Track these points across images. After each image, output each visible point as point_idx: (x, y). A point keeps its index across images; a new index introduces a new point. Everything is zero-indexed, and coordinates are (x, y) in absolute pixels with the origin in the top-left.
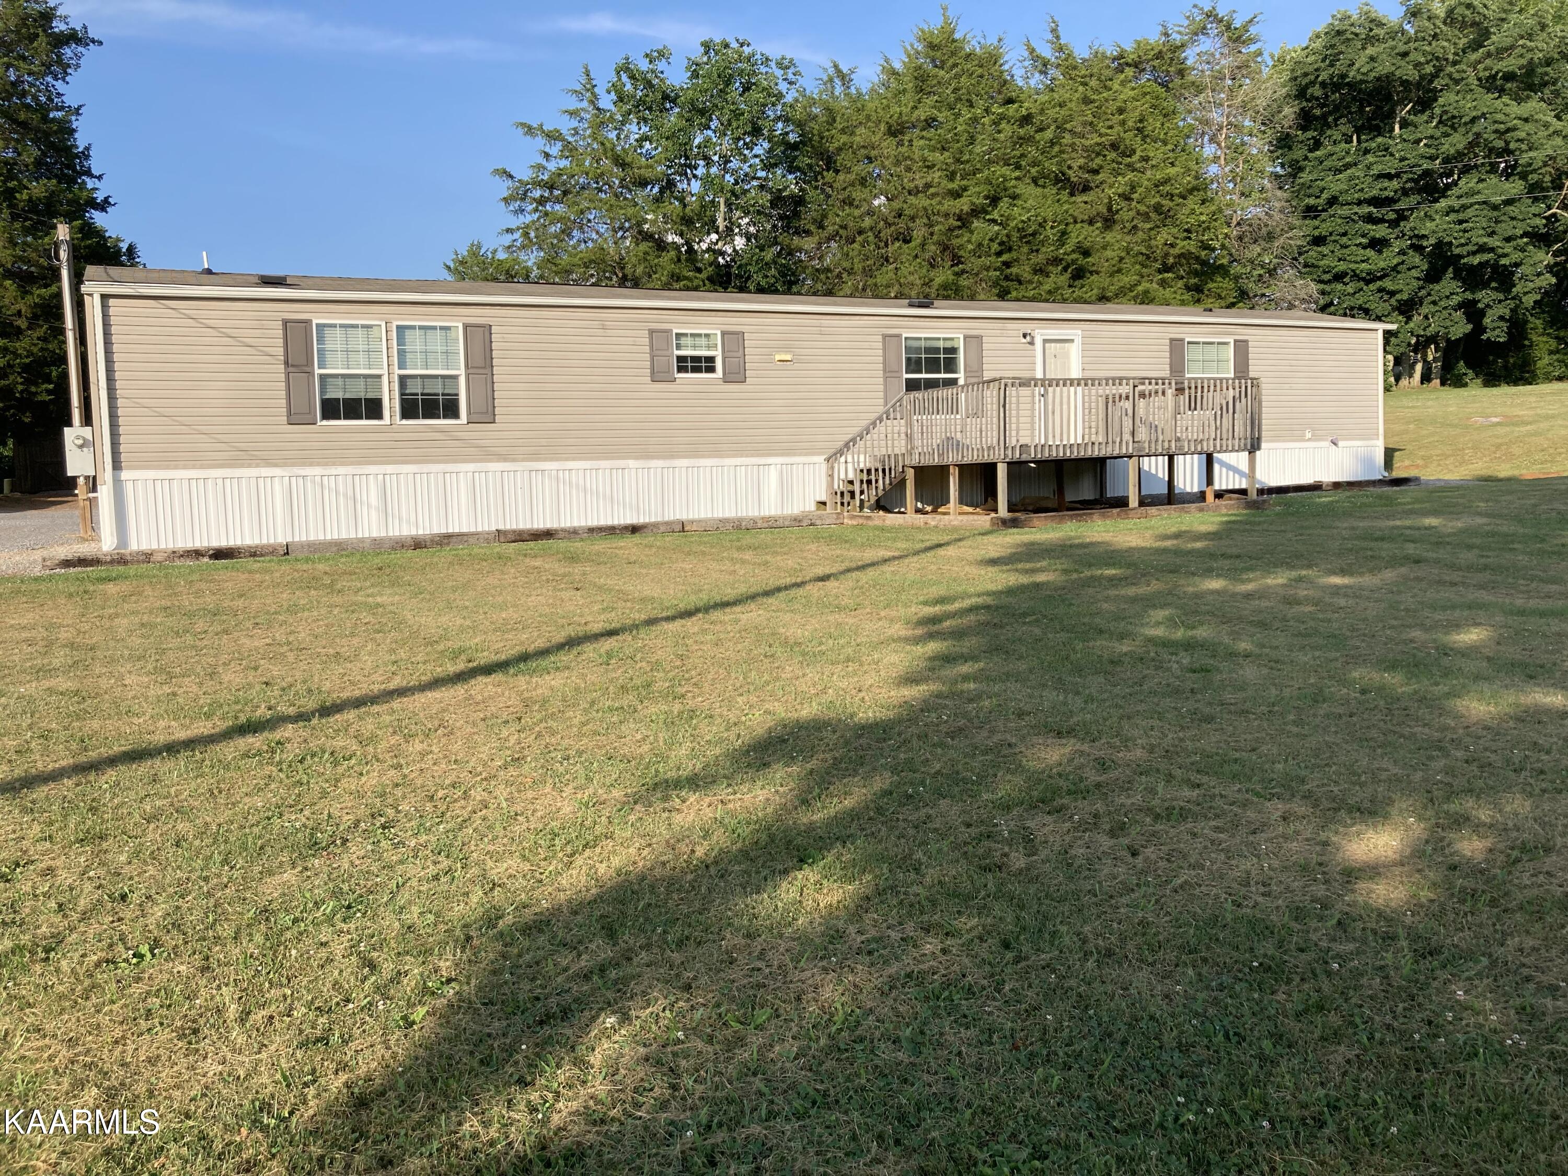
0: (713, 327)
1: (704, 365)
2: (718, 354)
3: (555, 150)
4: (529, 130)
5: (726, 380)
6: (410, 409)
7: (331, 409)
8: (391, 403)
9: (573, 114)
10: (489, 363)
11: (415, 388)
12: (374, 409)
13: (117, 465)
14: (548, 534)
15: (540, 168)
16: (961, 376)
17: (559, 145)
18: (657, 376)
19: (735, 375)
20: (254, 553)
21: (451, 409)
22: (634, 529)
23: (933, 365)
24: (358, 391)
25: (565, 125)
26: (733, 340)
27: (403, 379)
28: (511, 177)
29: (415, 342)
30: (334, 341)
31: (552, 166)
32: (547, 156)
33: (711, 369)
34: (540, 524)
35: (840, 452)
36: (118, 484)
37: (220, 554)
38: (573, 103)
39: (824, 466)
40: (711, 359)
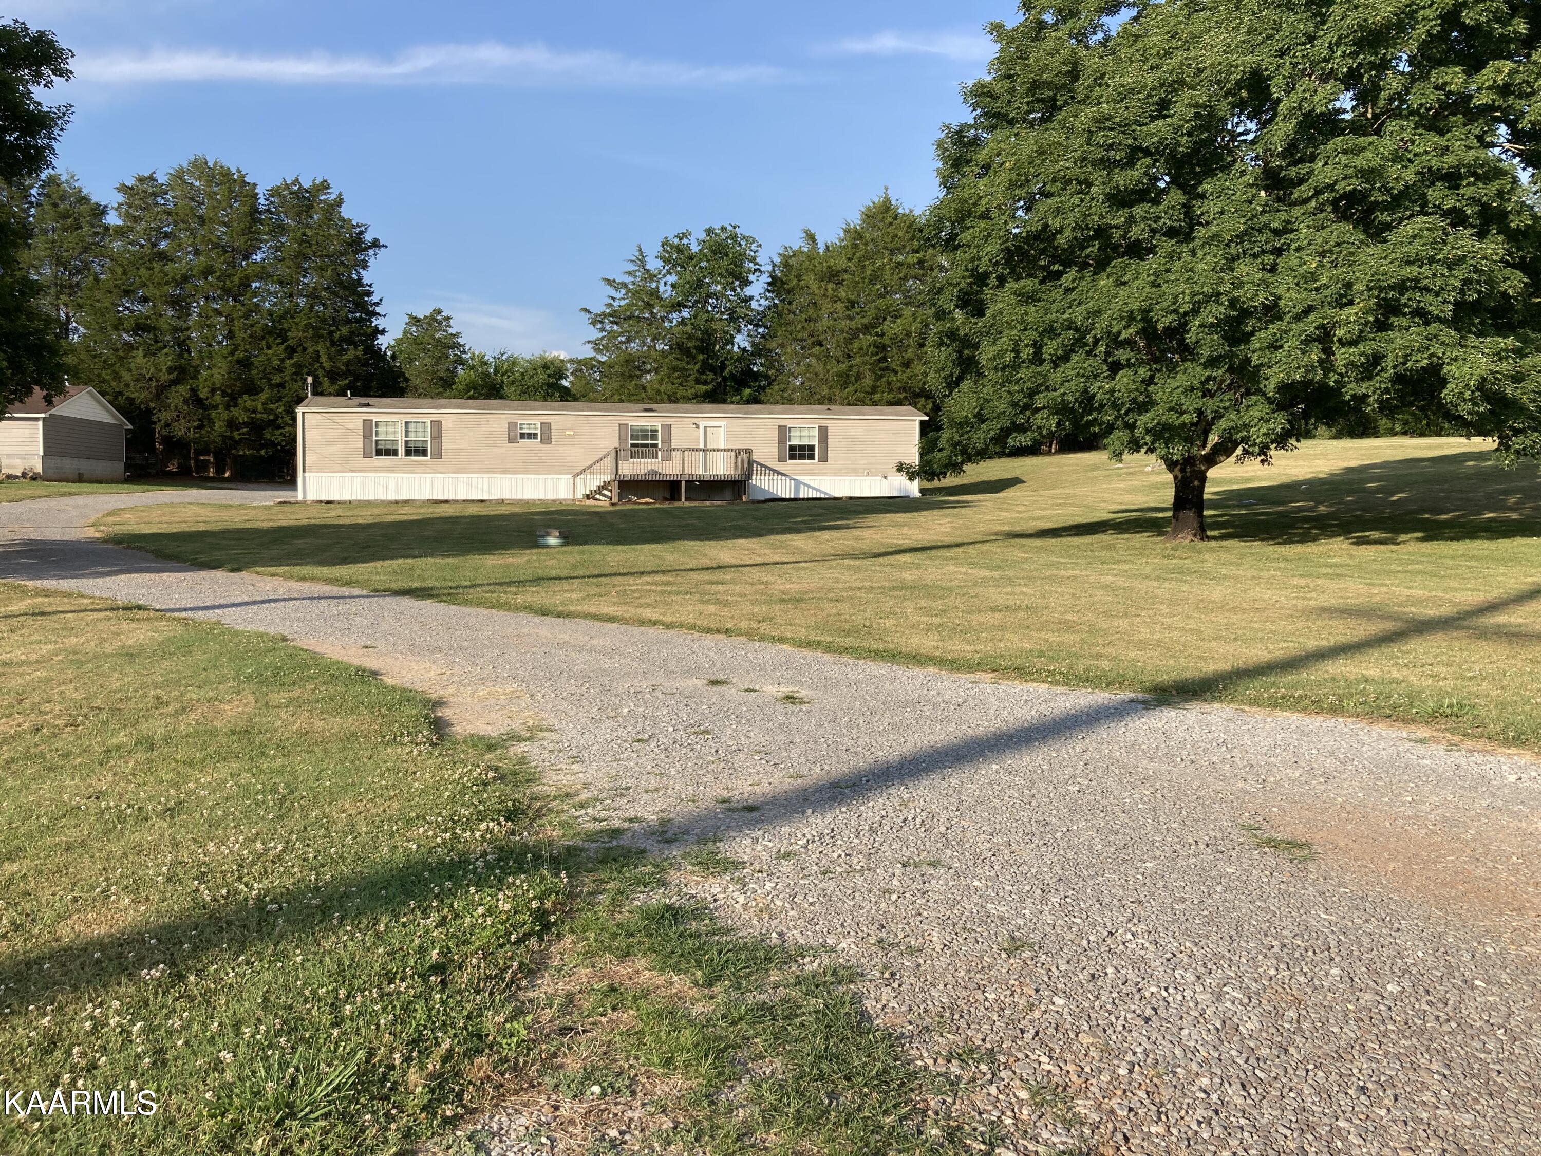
0: (537, 421)
1: (534, 436)
2: (539, 431)
3: (619, 295)
4: (609, 282)
5: (542, 442)
6: (408, 452)
7: (379, 452)
8: (402, 450)
9: (629, 273)
10: (440, 436)
11: (411, 445)
12: (395, 452)
13: (304, 471)
14: (447, 501)
15: (610, 305)
16: (659, 442)
17: (623, 291)
18: (512, 440)
19: (547, 440)
20: (339, 502)
21: (424, 453)
22: (482, 501)
23: (645, 437)
24: (389, 446)
25: (628, 279)
26: (546, 427)
27: (407, 442)
28: (589, 312)
29: (412, 428)
30: (382, 427)
31: (616, 304)
32: (613, 299)
33: (536, 438)
34: (446, 498)
35: (578, 474)
36: (304, 477)
37: (328, 502)
38: (632, 267)
39: (571, 481)
40: (535, 434)
